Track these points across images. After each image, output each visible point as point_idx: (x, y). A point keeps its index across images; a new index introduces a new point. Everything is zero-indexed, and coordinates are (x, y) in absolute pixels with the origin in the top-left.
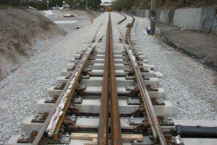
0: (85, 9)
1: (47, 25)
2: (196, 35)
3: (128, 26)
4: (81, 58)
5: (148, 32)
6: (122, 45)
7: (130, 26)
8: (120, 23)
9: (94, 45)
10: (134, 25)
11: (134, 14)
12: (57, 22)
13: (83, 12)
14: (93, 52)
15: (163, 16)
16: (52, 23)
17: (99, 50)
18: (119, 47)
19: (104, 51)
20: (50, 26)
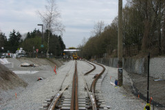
3: (95, 77)
5: (116, 83)
7: (97, 77)
8: (87, 74)
10: (103, 76)
13: (43, 61)
14: (61, 97)
17: (65, 96)
19: (70, 97)
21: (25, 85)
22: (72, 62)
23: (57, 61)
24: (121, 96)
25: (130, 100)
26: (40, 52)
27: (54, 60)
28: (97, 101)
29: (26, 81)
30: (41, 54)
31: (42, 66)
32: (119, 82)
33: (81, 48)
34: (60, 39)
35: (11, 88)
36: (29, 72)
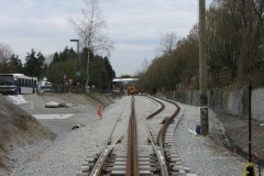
1: (23, 121)
3: (164, 122)
7: (167, 122)
9: (110, 147)
10: (176, 120)
12: (38, 117)
13: (80, 98)
14: (110, 155)
16: (31, 118)
17: (118, 153)
19: (125, 154)
20: (29, 123)
21: (53, 137)
22: (127, 99)
23: (102, 98)
24: (207, 152)
25: (222, 158)
26: (74, 84)
27: (98, 96)
28: (168, 160)
29: (54, 130)
30: (77, 87)
31: (79, 107)
32: (202, 130)
33: (140, 76)
34: (106, 61)
35: (31, 143)
36: (58, 116)
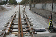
0: (13, 4)
1: (3, 9)
2: (41, 10)
4: (12, 16)
5: (29, 10)
6: (23, 13)
7: (24, 8)
8: (22, 8)
9: (16, 13)
10: (26, 8)
11: (25, 5)
13: (12, 5)
15: (33, 6)
16: (4, 8)
18: (22, 13)
20: (4, 9)
21: (8, 11)
22: (18, 5)
24: (31, 13)
29: (8, 10)
35: (4, 12)
